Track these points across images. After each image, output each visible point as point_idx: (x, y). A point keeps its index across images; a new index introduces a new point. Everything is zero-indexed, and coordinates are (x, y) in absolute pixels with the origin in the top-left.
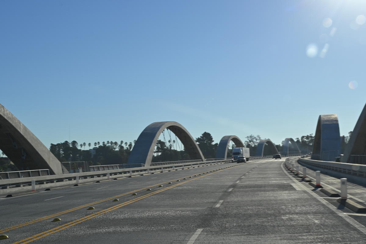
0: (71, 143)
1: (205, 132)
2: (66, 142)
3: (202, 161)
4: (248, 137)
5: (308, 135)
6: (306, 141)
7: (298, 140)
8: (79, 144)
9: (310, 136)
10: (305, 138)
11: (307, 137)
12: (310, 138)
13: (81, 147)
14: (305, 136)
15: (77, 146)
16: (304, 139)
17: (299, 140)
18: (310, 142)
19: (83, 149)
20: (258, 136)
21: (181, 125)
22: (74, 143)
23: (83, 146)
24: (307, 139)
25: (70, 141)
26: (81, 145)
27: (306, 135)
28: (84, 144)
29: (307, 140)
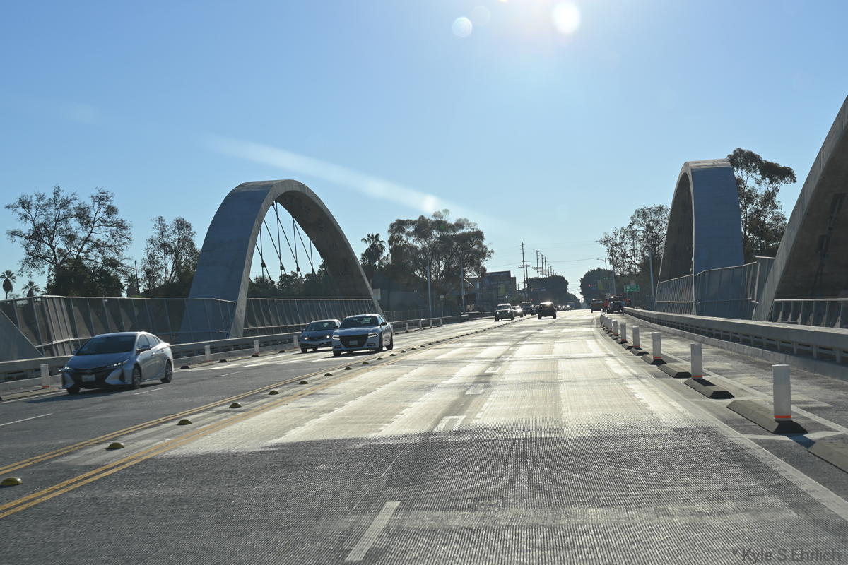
5: (422, 217)
6: (413, 248)
7: (373, 247)
9: (434, 219)
10: (410, 234)
11: (422, 227)
12: (435, 233)
14: (412, 223)
16: (404, 238)
17: (382, 247)
18: (436, 252)
24: (418, 240)
27: (415, 218)
29: (419, 245)
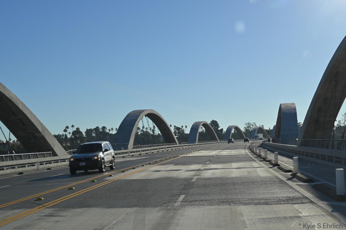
0: (102, 128)
1: (213, 120)
2: (98, 127)
3: (218, 141)
4: (246, 124)
8: (108, 129)
13: (110, 132)
15: (106, 131)
19: (111, 132)
20: (254, 123)
21: (207, 122)
22: (104, 128)
23: (111, 131)
25: (100, 127)
26: (110, 130)
28: (112, 129)
